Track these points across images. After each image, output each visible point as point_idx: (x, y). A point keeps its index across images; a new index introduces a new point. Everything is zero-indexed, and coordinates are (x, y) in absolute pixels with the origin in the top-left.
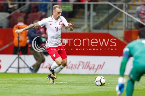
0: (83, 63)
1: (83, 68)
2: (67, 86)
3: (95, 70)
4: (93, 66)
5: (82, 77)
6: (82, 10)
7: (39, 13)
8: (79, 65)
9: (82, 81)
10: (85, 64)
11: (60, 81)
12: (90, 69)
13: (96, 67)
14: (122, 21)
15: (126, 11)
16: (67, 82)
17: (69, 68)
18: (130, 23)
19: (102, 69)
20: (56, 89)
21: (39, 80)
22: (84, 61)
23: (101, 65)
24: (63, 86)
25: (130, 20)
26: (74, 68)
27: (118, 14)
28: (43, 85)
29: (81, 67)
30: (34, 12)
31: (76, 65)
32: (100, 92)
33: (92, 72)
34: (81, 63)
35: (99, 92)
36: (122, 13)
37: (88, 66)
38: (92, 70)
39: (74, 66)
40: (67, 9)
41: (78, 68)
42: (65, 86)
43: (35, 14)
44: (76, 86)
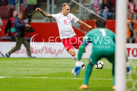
0: (46, 48)
1: (45, 53)
2: (32, 68)
3: (56, 54)
4: (54, 51)
5: (45, 60)
6: (44, 3)
7: (8, 6)
8: (43, 50)
9: (45, 64)
10: (48, 49)
11: (27, 64)
12: (52, 53)
13: (57, 52)
14: (78, 13)
15: (81, 4)
16: (33, 64)
17: (34, 53)
18: (85, 15)
19: (62, 53)
20: (23, 70)
21: (9, 63)
22: (47, 47)
23: (61, 50)
24: (29, 68)
25: (85, 11)
26: (39, 52)
27: (75, 7)
28: (12, 68)
29: (44, 52)
30: (4, 5)
31: (40, 50)
32: (61, 73)
33: (54, 56)
34: (45, 49)
35: (59, 73)
36: (78, 6)
37: (50, 51)
38: (53, 54)
39: (38, 51)
40: (32, 3)
41: (42, 53)
42: (31, 68)
43: (5, 7)
44: (40, 68)
